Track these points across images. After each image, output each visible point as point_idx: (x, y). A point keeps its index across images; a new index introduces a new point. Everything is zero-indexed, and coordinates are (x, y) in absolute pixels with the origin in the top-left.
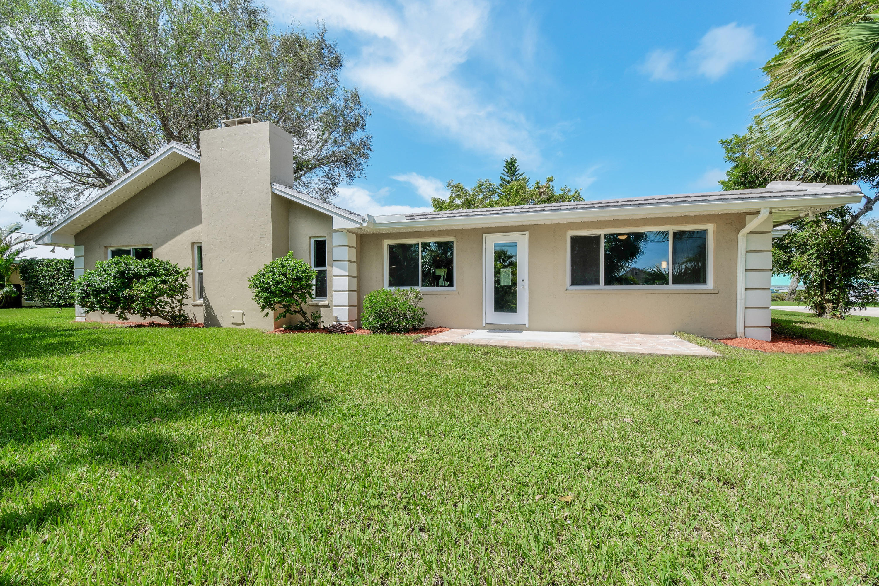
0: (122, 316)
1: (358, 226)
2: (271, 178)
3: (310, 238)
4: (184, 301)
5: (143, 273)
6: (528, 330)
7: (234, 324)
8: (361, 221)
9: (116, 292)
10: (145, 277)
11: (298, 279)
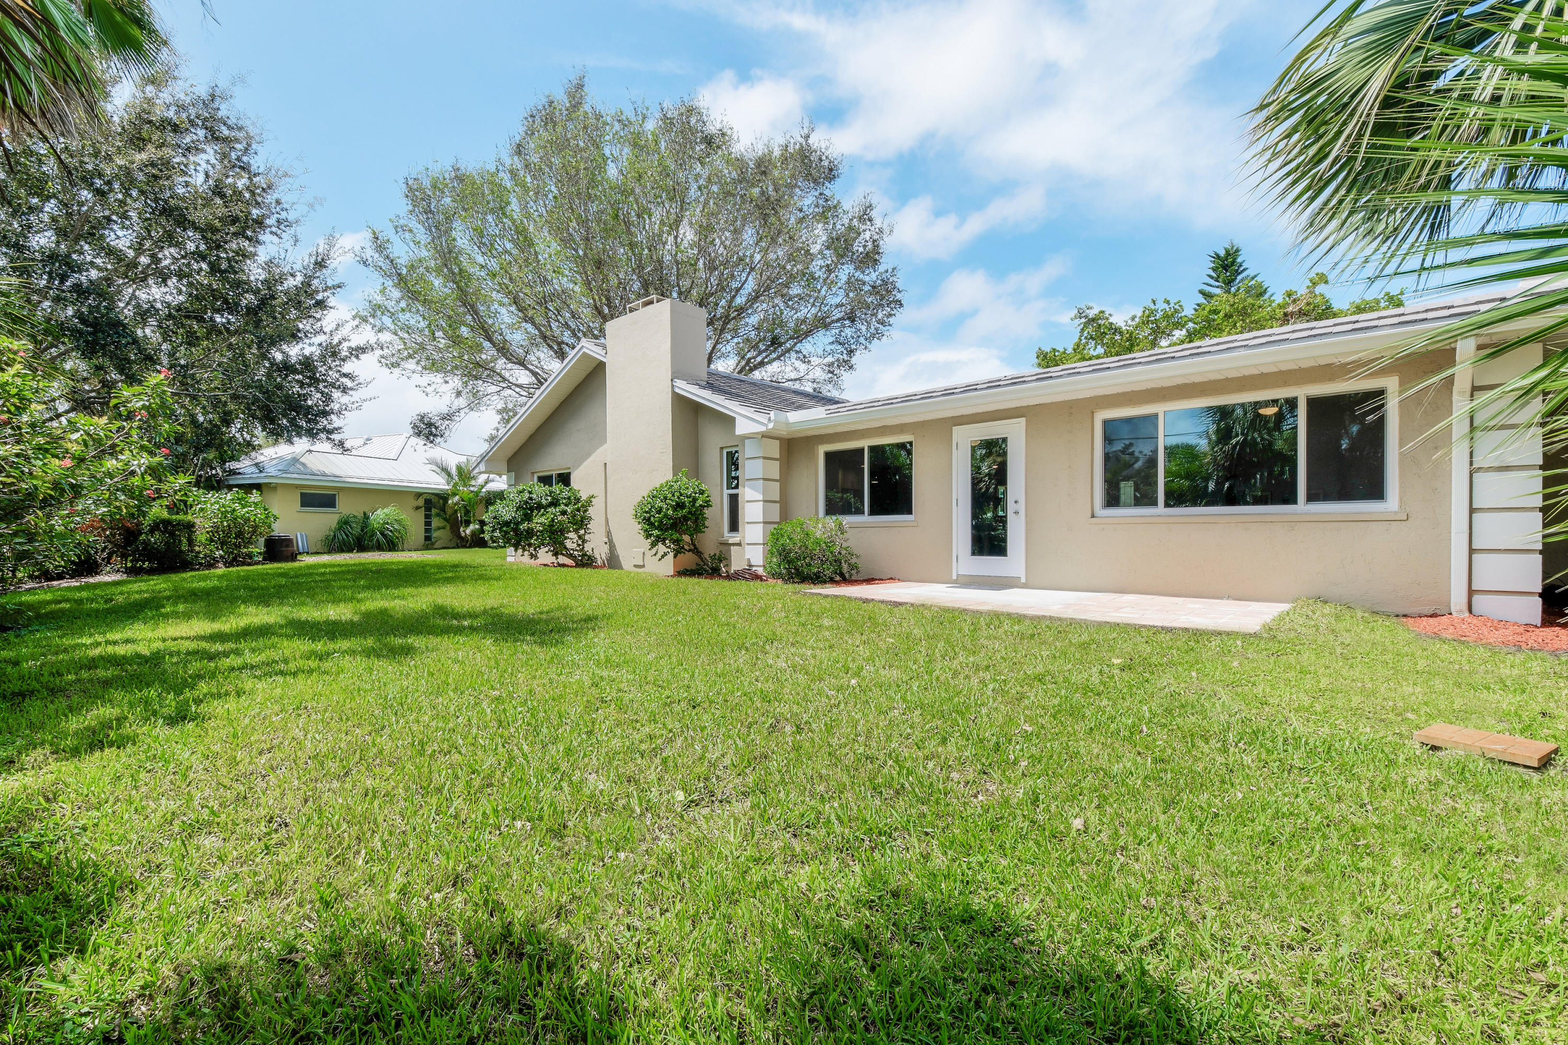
0: (533, 556)
1: (763, 429)
2: (673, 373)
3: (722, 448)
4: (587, 537)
5: (544, 502)
6: (1025, 586)
7: (635, 566)
8: (766, 421)
9: (517, 524)
10: (545, 507)
11: (680, 506)
